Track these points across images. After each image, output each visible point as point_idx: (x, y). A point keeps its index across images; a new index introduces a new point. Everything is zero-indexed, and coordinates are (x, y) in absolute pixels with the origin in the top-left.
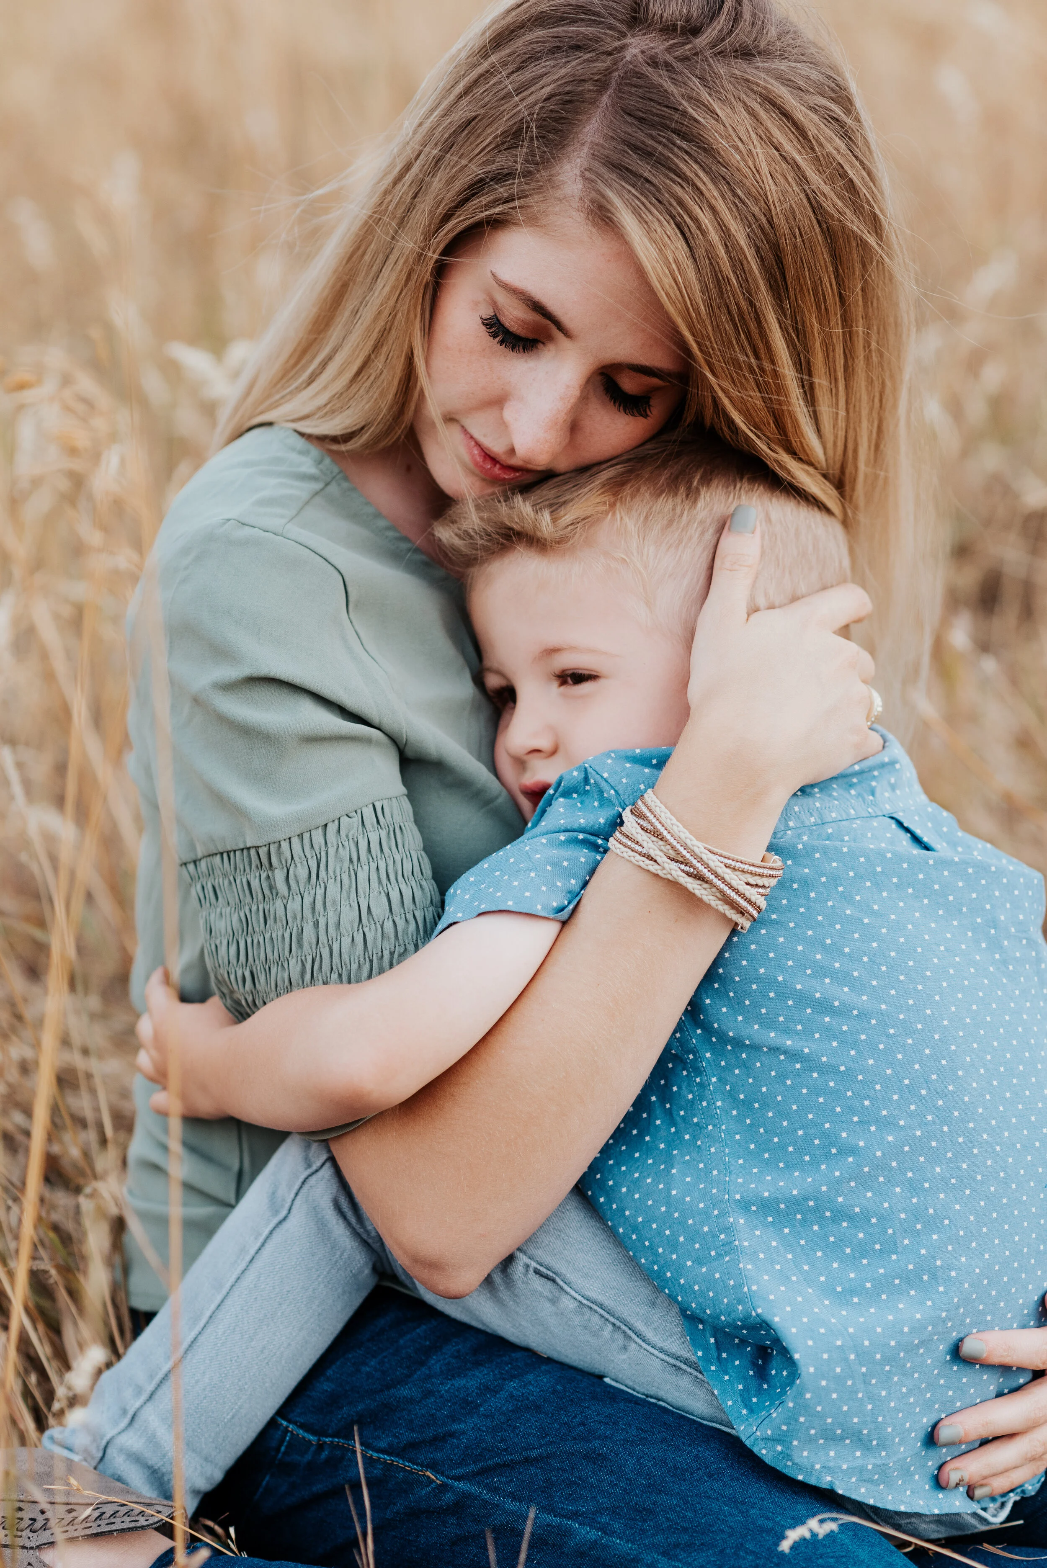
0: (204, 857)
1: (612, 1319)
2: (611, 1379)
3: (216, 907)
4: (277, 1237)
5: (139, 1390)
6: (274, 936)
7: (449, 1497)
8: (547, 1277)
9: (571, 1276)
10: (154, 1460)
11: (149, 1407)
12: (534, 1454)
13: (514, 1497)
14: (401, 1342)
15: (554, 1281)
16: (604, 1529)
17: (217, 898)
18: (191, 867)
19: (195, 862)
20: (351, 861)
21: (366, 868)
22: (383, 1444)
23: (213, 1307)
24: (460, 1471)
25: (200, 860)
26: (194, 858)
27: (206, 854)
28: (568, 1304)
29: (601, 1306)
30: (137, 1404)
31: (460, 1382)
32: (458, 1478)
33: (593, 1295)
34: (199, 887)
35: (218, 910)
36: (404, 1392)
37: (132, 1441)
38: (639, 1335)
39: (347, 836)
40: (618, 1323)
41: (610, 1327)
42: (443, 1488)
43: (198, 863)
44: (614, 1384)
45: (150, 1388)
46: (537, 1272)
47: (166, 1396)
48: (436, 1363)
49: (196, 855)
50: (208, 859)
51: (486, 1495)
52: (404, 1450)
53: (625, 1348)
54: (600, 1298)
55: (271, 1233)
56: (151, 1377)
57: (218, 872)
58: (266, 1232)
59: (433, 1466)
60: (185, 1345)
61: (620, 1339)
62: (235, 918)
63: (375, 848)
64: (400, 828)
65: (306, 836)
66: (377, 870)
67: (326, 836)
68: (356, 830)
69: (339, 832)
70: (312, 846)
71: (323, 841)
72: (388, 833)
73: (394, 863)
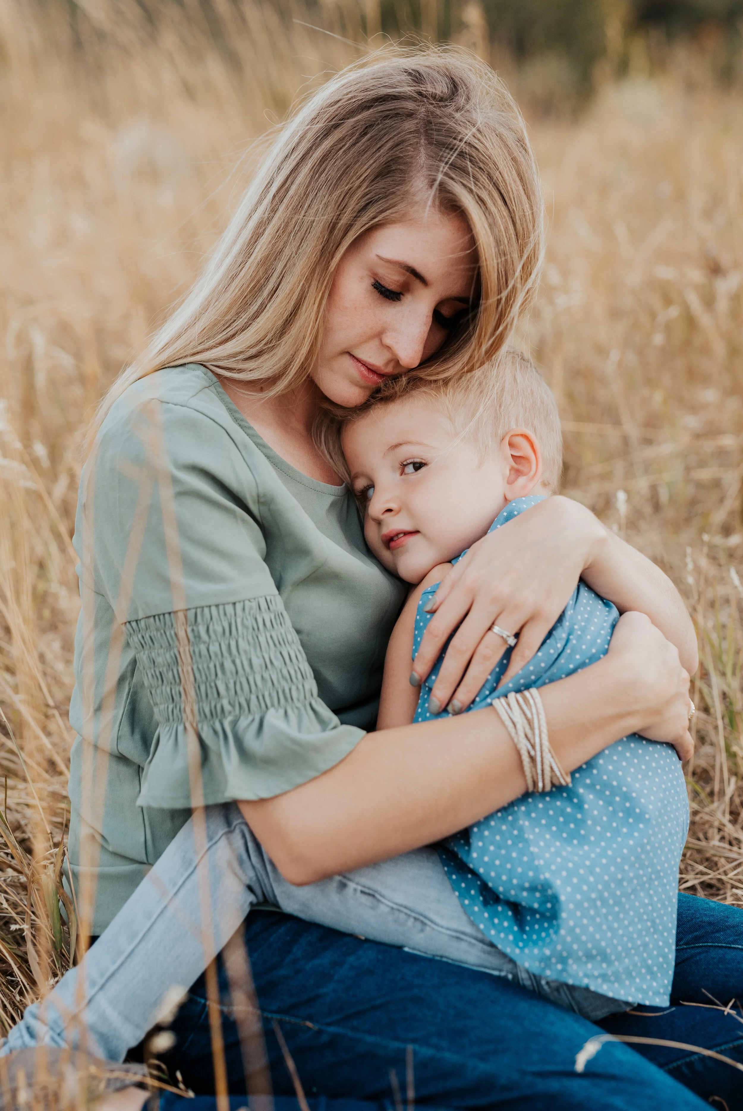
0: (143, 618)
1: (413, 915)
2: (410, 948)
3: (154, 649)
4: (188, 885)
5: (93, 984)
6: (200, 666)
7: (325, 1038)
8: (369, 894)
9: (384, 892)
10: (103, 1029)
11: (101, 994)
12: (378, 1002)
13: (370, 1032)
14: (271, 939)
15: (374, 896)
16: (437, 1048)
17: (153, 643)
18: (134, 624)
19: (136, 621)
20: (253, 629)
21: (263, 634)
22: (274, 1007)
23: (145, 930)
24: (329, 1020)
25: (140, 620)
26: (136, 619)
27: (144, 616)
28: (383, 909)
29: (405, 907)
30: (93, 992)
31: (317, 962)
32: (330, 1024)
33: (400, 901)
34: (140, 636)
35: (156, 651)
36: (283, 972)
37: (88, 1017)
38: (432, 921)
39: (249, 613)
40: (417, 916)
41: (412, 920)
42: (320, 1032)
43: (139, 622)
44: (411, 951)
45: (101, 981)
46: (362, 892)
47: (113, 988)
48: (298, 951)
49: (138, 617)
50: (146, 620)
51: (350, 1033)
52: (289, 1010)
53: (422, 930)
54: (405, 903)
55: (184, 882)
56: (102, 975)
57: (153, 628)
58: (180, 883)
59: (310, 1018)
60: (126, 954)
61: (419, 925)
62: (168, 656)
63: (268, 623)
64: (282, 614)
65: (221, 607)
66: (271, 637)
67: (235, 609)
68: (255, 610)
69: (244, 609)
70: (225, 614)
71: (233, 612)
72: (275, 616)
73: (281, 634)
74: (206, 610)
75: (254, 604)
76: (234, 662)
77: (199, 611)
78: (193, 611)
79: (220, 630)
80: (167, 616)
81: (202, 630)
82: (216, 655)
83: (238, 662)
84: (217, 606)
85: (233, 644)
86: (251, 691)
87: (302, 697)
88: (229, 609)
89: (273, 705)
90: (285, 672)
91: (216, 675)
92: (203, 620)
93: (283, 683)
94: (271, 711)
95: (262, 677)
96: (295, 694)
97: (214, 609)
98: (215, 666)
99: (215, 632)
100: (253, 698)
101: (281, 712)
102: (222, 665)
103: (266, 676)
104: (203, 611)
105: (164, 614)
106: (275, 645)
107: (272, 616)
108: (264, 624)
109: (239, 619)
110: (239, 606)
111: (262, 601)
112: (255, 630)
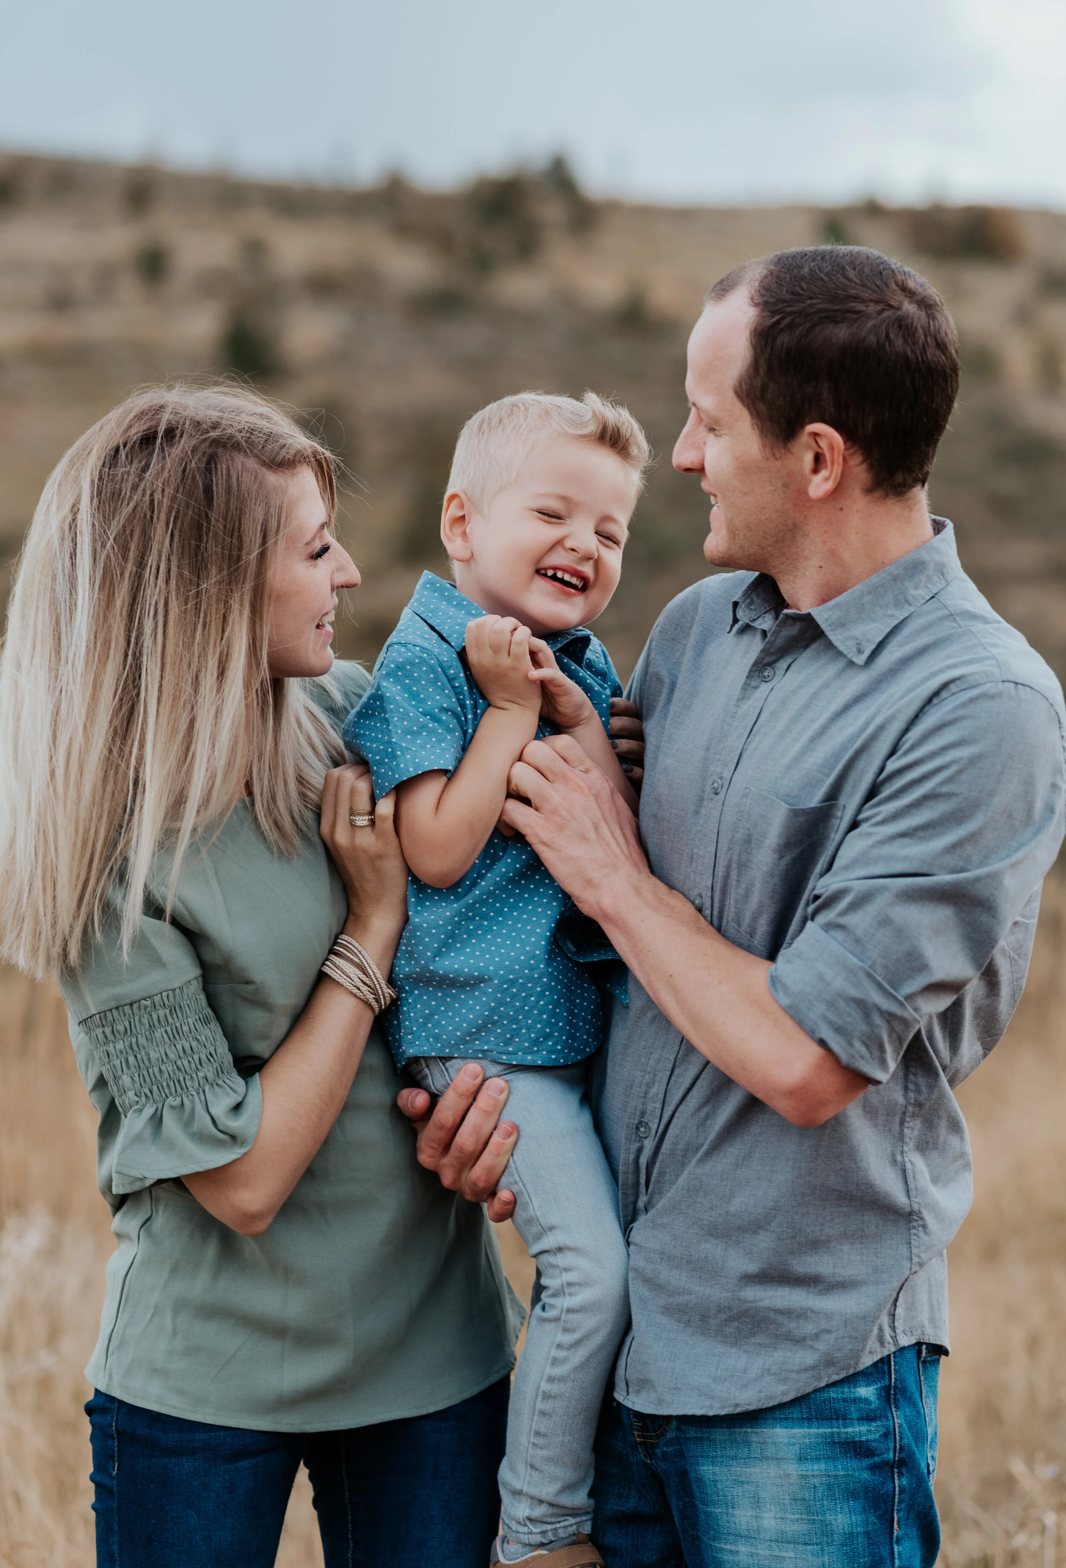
63: (162, 1019)
64: (180, 1007)
65: (121, 1009)
66: (166, 1032)
67: (132, 1008)
69: (140, 1008)
70: (125, 1015)
71: (130, 1012)
72: (171, 1010)
73: (174, 1027)
74: (108, 1014)
76: (136, 1057)
78: (97, 1016)
79: (122, 1029)
80: (114, 1011)
82: (122, 1052)
83: (139, 1056)
84: (117, 1008)
85: (134, 1040)
86: (152, 1082)
87: (196, 1085)
88: (127, 1009)
89: (171, 1094)
90: (179, 1063)
91: (122, 1071)
93: (179, 1073)
95: (160, 1069)
96: (189, 1083)
98: (121, 1063)
99: (118, 1031)
100: (155, 1088)
102: (127, 1061)
103: (163, 1068)
105: (111, 1010)
106: (170, 1039)
107: (167, 1011)
108: (159, 1020)
109: (137, 1018)
110: (135, 1006)
111: (157, 999)
112: (152, 1027)
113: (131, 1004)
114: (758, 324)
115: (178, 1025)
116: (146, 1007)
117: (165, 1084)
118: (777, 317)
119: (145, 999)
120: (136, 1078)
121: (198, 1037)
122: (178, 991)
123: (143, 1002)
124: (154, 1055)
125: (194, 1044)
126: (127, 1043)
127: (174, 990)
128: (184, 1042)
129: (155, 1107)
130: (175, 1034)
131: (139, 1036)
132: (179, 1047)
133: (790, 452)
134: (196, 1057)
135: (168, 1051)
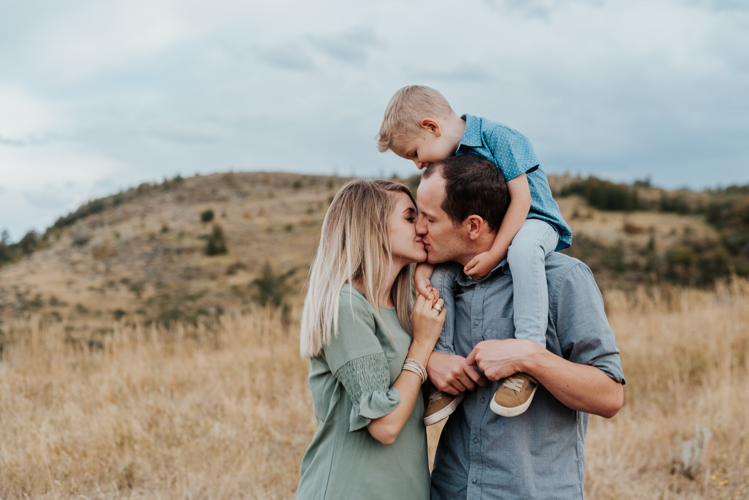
63: (373, 364)
64: (379, 360)
65: (359, 359)
66: (374, 368)
67: (363, 359)
68: (370, 359)
69: (366, 359)
70: (361, 361)
72: (376, 361)
73: (377, 367)
74: (355, 360)
75: (369, 357)
77: (353, 361)
79: (359, 366)
81: (355, 367)
82: (359, 374)
83: (365, 376)
85: (363, 370)
86: (369, 385)
87: (382, 388)
88: (362, 359)
91: (359, 381)
92: (354, 363)
93: (377, 383)
94: (375, 392)
97: (357, 360)
98: (358, 378)
99: (358, 367)
100: (370, 387)
101: (378, 392)
102: (361, 378)
103: (373, 380)
104: (354, 361)
105: (356, 359)
106: (375, 371)
107: (375, 361)
108: (372, 364)
109: (365, 363)
110: (365, 358)
111: (372, 356)
112: (370, 366)
113: (363, 357)
114: (448, 184)
115: (378, 366)
116: (368, 359)
117: (373, 386)
118: (455, 181)
119: (368, 356)
120: (363, 383)
121: (384, 372)
122: (378, 355)
123: (367, 357)
124: (370, 376)
125: (383, 374)
126: (361, 371)
127: (377, 354)
128: (379, 372)
129: (370, 394)
130: (377, 370)
131: (365, 369)
132: (378, 374)
133: (463, 225)
134: (383, 379)
135: (374, 375)
